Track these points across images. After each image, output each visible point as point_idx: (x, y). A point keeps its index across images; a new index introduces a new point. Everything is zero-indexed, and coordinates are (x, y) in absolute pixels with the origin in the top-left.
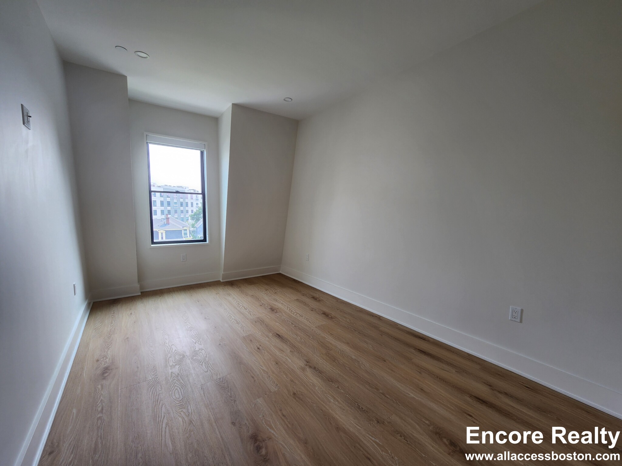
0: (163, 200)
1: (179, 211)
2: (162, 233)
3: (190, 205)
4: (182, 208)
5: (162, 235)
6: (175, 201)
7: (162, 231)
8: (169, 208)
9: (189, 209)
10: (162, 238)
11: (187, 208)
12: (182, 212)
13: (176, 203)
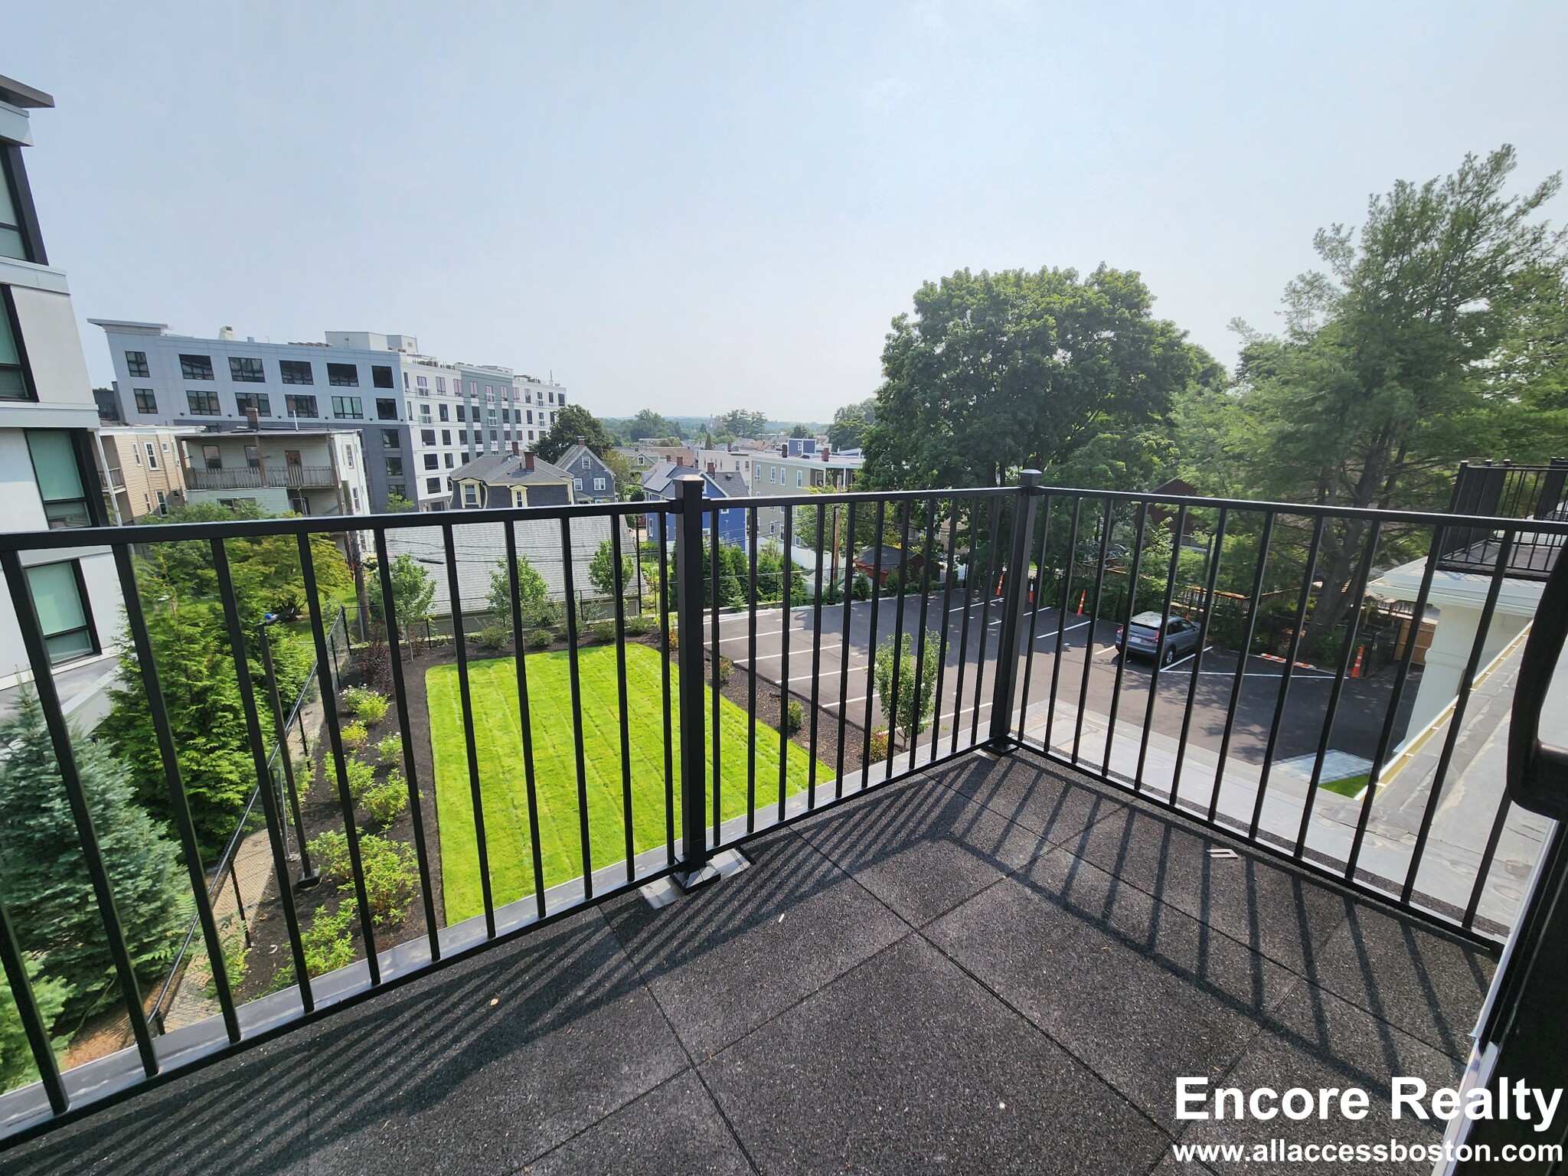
0: (462, 404)
1: (500, 435)
2: (519, 494)
3: (524, 417)
4: (507, 427)
5: (519, 498)
6: (491, 407)
7: (519, 488)
8: (477, 426)
9: (524, 427)
10: (520, 504)
11: (518, 427)
12: (507, 435)
13: (492, 413)
